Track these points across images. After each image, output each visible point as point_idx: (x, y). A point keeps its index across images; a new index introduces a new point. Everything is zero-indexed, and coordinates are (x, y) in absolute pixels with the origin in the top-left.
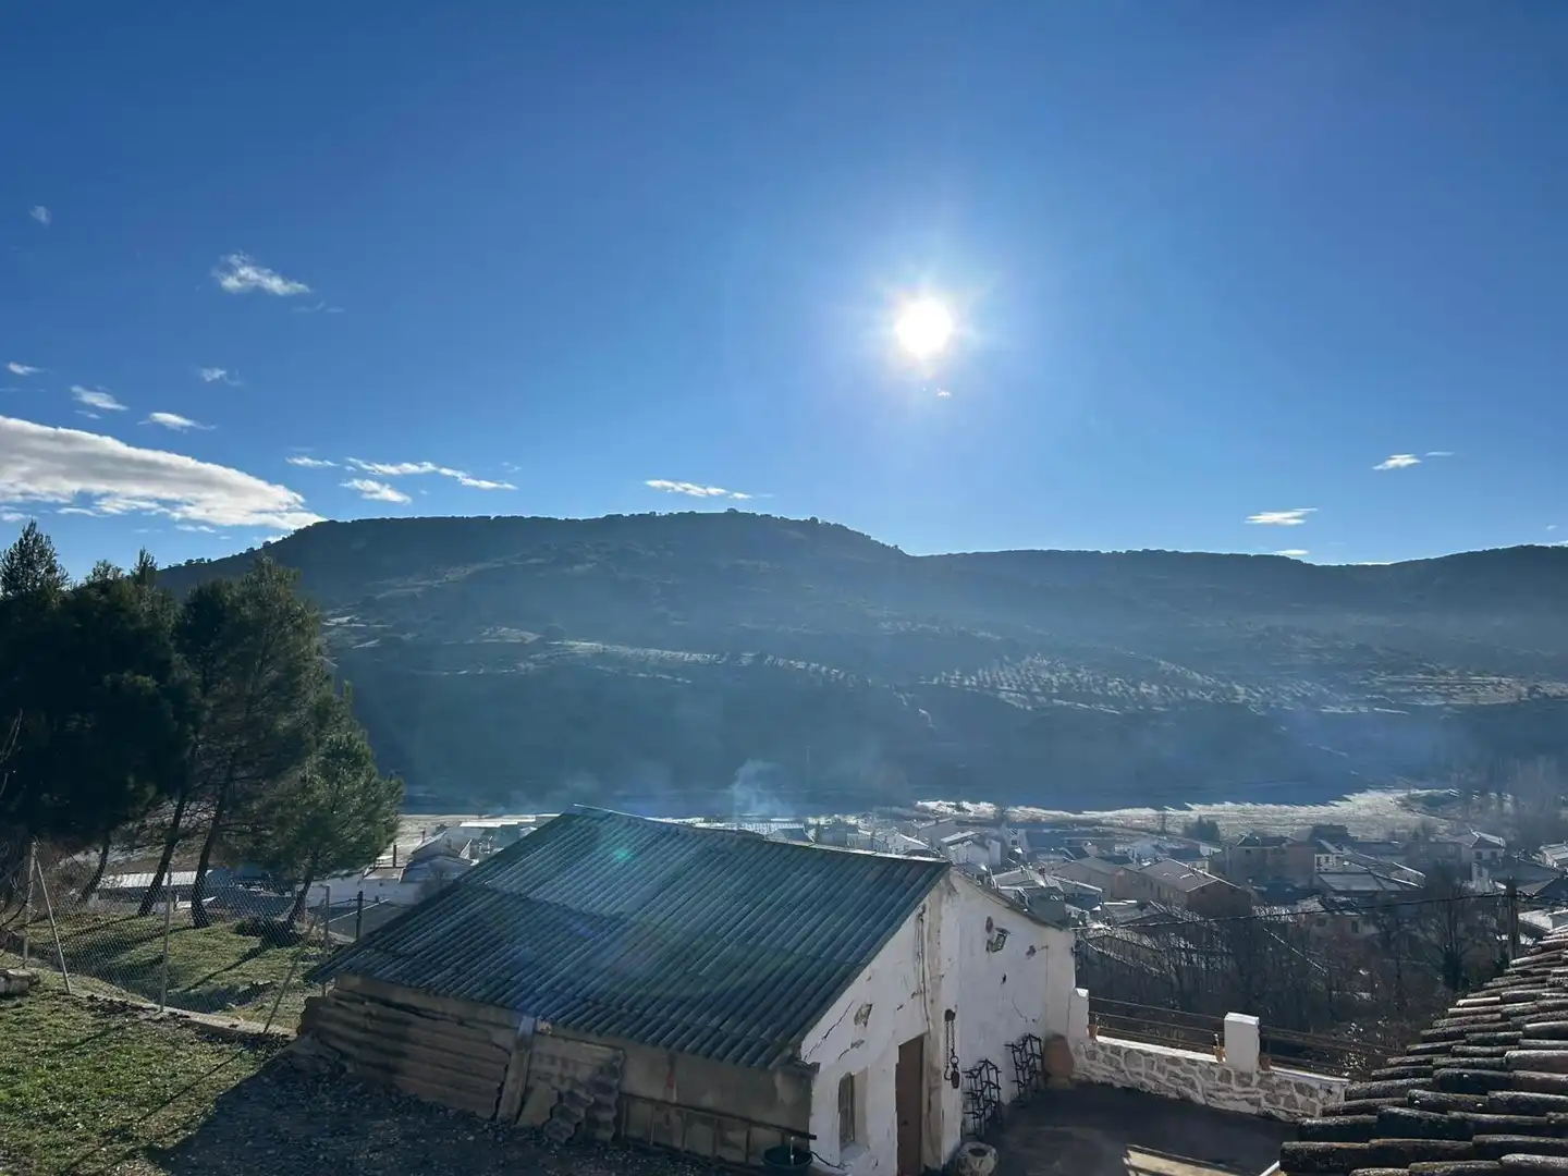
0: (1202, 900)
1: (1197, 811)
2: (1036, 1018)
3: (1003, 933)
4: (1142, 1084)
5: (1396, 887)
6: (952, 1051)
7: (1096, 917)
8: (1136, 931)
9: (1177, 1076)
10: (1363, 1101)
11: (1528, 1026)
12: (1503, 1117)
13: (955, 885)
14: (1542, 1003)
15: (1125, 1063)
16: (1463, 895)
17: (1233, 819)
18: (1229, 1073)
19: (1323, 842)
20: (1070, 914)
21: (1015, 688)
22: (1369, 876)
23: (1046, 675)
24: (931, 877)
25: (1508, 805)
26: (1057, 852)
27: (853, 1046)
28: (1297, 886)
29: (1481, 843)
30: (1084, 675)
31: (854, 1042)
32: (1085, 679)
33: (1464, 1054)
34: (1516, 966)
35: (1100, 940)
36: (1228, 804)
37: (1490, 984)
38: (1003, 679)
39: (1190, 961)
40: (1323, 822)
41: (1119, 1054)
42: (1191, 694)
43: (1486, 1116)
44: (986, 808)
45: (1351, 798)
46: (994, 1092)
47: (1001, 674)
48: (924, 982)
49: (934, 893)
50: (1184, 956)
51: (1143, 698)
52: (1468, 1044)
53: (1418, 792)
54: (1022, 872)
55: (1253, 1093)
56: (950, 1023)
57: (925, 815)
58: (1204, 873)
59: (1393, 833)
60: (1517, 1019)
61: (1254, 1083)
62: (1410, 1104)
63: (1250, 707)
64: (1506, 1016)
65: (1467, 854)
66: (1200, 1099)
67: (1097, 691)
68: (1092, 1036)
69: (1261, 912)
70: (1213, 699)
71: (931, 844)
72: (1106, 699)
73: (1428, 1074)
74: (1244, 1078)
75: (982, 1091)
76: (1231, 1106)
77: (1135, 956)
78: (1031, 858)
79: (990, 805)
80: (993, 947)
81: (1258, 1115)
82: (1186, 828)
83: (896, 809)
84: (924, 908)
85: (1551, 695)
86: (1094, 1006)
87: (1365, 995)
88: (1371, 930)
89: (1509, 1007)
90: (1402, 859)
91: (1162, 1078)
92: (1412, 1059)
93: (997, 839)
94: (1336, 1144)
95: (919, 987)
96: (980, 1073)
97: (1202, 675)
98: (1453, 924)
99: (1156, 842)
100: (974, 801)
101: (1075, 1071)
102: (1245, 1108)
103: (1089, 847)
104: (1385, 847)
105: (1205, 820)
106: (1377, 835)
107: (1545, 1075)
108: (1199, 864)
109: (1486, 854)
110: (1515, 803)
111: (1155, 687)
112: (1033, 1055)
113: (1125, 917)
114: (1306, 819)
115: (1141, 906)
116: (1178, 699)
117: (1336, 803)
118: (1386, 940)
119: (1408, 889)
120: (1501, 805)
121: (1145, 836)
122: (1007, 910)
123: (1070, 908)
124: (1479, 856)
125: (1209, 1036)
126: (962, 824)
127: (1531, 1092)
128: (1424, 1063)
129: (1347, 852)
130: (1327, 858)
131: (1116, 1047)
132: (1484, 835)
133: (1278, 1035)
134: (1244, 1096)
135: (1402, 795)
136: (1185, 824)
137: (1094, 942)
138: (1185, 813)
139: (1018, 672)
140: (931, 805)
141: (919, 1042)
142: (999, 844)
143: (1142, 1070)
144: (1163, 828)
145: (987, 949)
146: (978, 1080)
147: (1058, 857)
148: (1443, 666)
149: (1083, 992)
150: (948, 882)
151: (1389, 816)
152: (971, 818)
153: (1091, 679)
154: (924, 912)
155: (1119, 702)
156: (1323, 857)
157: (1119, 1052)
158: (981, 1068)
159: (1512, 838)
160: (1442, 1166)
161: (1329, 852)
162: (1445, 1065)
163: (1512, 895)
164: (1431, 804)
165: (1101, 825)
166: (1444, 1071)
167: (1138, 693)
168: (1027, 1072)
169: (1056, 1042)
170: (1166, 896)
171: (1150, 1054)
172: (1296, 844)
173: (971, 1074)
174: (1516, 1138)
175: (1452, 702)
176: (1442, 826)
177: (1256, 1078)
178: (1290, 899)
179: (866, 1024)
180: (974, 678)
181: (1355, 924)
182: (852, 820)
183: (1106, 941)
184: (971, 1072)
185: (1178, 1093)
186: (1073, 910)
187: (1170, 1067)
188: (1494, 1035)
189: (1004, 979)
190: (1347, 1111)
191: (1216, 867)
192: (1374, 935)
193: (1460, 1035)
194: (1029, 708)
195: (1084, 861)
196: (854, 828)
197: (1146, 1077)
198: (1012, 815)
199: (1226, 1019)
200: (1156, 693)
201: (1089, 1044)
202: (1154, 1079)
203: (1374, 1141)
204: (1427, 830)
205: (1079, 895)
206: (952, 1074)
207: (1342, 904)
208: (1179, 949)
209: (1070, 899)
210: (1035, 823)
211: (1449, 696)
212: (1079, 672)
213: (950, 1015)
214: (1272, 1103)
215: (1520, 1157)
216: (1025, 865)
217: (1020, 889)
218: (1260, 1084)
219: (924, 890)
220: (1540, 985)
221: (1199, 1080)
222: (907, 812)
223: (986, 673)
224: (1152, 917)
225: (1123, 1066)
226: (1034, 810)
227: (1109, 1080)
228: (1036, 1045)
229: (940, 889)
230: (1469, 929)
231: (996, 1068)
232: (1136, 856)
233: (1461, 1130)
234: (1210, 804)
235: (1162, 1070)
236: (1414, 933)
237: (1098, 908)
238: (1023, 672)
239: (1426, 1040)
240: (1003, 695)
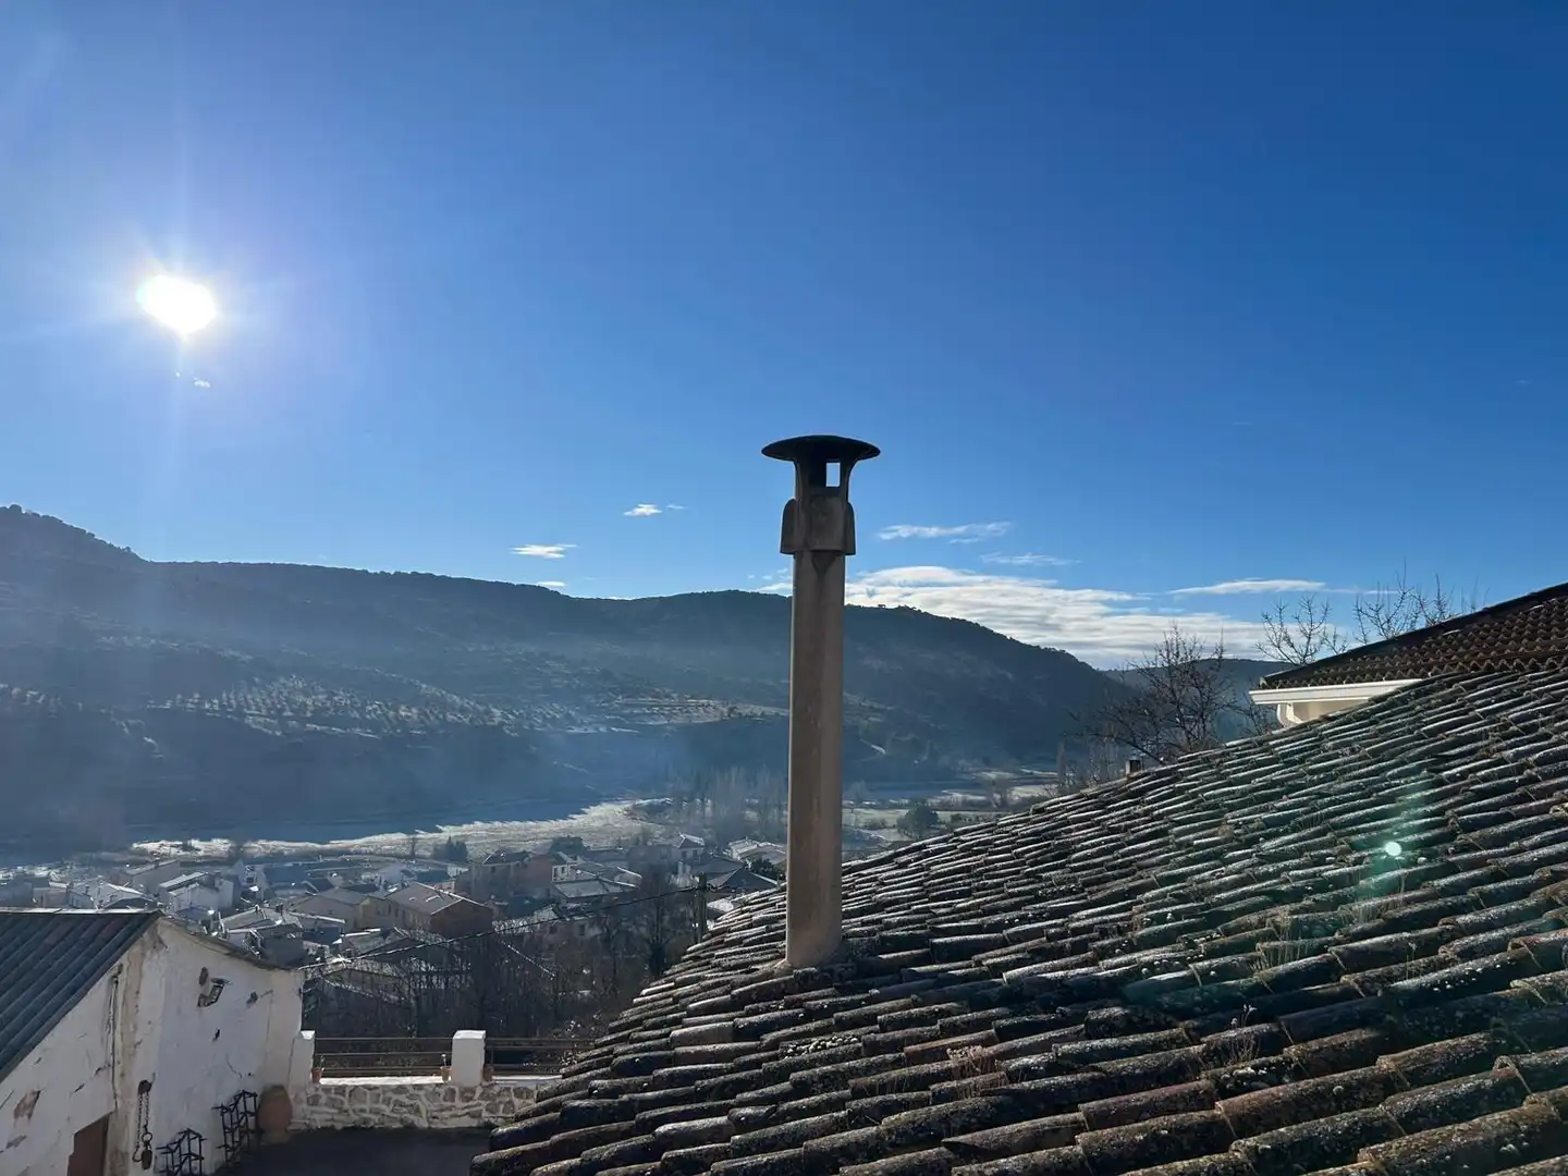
0: (445, 922)
1: (448, 832)
2: (253, 1072)
3: (220, 983)
4: (366, 1121)
5: (618, 890)
6: (145, 1127)
7: (336, 951)
8: (376, 959)
9: (402, 1105)
10: (551, 1100)
11: (691, 1006)
12: (662, 1092)
13: (163, 937)
14: (703, 983)
15: (350, 1101)
16: (671, 890)
17: (482, 837)
18: (453, 1091)
19: (561, 854)
20: (308, 950)
21: (264, 712)
22: (597, 882)
23: (301, 699)
24: (133, 930)
25: (708, 810)
26: (299, 886)
27: (9, 1145)
28: (535, 897)
29: (688, 843)
30: (342, 698)
31: (12, 1139)
32: (343, 702)
33: (640, 1040)
34: (691, 952)
35: (339, 975)
36: (478, 824)
37: (668, 972)
38: (251, 702)
39: (430, 983)
40: (562, 835)
41: (343, 1094)
42: (450, 717)
43: (649, 1094)
44: (220, 845)
45: (587, 810)
46: (195, 1164)
47: (249, 697)
48: (113, 1054)
49: (136, 949)
50: (425, 980)
51: (402, 722)
52: (646, 1029)
53: (641, 802)
54: (257, 911)
55: (475, 1106)
56: (144, 1095)
57: (142, 859)
58: (450, 894)
59: (619, 841)
60: (683, 1001)
61: (477, 1095)
62: (589, 1095)
63: (505, 728)
64: (677, 999)
65: (676, 854)
66: (423, 1123)
67: (356, 714)
68: (316, 1079)
69: (499, 926)
70: (471, 721)
71: (147, 891)
72: (364, 724)
73: (608, 1063)
74: (467, 1094)
75: (180, 1166)
76: (453, 1124)
77: (374, 985)
78: (269, 895)
79: (225, 841)
80: (206, 1001)
81: (479, 1128)
82: (435, 850)
83: (105, 854)
84: (121, 966)
85: (744, 715)
86: (319, 1046)
87: (586, 992)
88: (594, 932)
89: (680, 991)
90: (624, 863)
91: (387, 1110)
92: (597, 1052)
93: (229, 878)
94: (521, 1148)
95: (107, 1062)
96: (179, 1146)
97: (462, 699)
98: (660, 919)
99: (404, 867)
100: (205, 838)
101: (293, 1120)
102: (467, 1122)
103: (335, 878)
104: (611, 854)
105: (454, 841)
106: (606, 844)
107: (698, 1048)
108: (445, 885)
109: (690, 854)
110: (714, 806)
111: (414, 710)
112: (246, 1113)
113: (368, 947)
114: (548, 833)
115: (384, 934)
116: (437, 722)
117: (575, 816)
118: (607, 940)
119: (627, 890)
120: (703, 810)
121: (394, 862)
122: (227, 957)
123: (308, 944)
124: (684, 854)
125: (436, 1057)
126: (188, 865)
127: (686, 1065)
128: (607, 1053)
129: (580, 861)
130: (563, 869)
131: (340, 1087)
132: (689, 837)
133: (505, 1044)
134: (466, 1110)
135: (628, 805)
136: (435, 846)
137: (332, 977)
138: (436, 835)
139: (269, 695)
140: (151, 846)
141: (102, 1126)
142: (231, 884)
143: (366, 1107)
144: (413, 852)
145: (199, 1005)
146: (176, 1154)
147: (300, 892)
148: (667, 690)
149: (309, 1035)
150: (154, 934)
151: (617, 825)
152: (200, 858)
153: (349, 702)
154: (119, 972)
155: (375, 726)
156: (559, 868)
157: (344, 1091)
158: (180, 1141)
159: (709, 837)
160: (608, 1149)
161: (565, 863)
162: (624, 1053)
163: (703, 888)
164: (652, 812)
165: (349, 853)
166: (621, 1058)
167: (397, 717)
168: (237, 1133)
169: (275, 1095)
170: (411, 920)
171: (376, 1088)
172: (539, 858)
173: (168, 1150)
174: (670, 1110)
175: (672, 721)
176: (657, 831)
177: (479, 1091)
178: (526, 912)
179: (30, 1116)
180: (216, 701)
181: (582, 927)
182: (41, 872)
183: (345, 976)
184: (167, 1147)
185: (402, 1121)
186: (311, 946)
187: (395, 1097)
188: (664, 1018)
189: (218, 1034)
190: (536, 1113)
191: (463, 885)
192: (596, 936)
193: (638, 1023)
194: (278, 734)
195: (329, 894)
196: (45, 881)
197: (371, 1112)
198: (249, 851)
199: (455, 1037)
200: (415, 717)
201: (311, 1091)
202: (377, 1112)
203: (556, 1137)
204: (646, 835)
205: (320, 929)
206: (143, 1154)
207: (572, 910)
208: (421, 973)
209: (311, 935)
210: (278, 856)
211: (668, 717)
212: (335, 695)
213: (145, 1087)
214: (492, 1112)
215: (669, 1127)
216: (261, 904)
217: (253, 931)
218: (482, 1097)
219: (123, 946)
220: (705, 967)
221: (424, 1105)
222: (118, 857)
223: (232, 696)
224: (394, 945)
225: (346, 1106)
226: (275, 843)
227: (329, 1124)
228: (250, 1101)
229: (143, 944)
230: (673, 921)
231: (199, 1136)
232: (383, 882)
233: (627, 1110)
234: (460, 825)
235: (387, 1101)
236: (630, 930)
237: (339, 941)
238: (274, 695)
239: (612, 1031)
240: (249, 720)
